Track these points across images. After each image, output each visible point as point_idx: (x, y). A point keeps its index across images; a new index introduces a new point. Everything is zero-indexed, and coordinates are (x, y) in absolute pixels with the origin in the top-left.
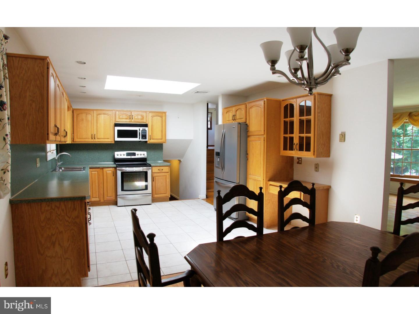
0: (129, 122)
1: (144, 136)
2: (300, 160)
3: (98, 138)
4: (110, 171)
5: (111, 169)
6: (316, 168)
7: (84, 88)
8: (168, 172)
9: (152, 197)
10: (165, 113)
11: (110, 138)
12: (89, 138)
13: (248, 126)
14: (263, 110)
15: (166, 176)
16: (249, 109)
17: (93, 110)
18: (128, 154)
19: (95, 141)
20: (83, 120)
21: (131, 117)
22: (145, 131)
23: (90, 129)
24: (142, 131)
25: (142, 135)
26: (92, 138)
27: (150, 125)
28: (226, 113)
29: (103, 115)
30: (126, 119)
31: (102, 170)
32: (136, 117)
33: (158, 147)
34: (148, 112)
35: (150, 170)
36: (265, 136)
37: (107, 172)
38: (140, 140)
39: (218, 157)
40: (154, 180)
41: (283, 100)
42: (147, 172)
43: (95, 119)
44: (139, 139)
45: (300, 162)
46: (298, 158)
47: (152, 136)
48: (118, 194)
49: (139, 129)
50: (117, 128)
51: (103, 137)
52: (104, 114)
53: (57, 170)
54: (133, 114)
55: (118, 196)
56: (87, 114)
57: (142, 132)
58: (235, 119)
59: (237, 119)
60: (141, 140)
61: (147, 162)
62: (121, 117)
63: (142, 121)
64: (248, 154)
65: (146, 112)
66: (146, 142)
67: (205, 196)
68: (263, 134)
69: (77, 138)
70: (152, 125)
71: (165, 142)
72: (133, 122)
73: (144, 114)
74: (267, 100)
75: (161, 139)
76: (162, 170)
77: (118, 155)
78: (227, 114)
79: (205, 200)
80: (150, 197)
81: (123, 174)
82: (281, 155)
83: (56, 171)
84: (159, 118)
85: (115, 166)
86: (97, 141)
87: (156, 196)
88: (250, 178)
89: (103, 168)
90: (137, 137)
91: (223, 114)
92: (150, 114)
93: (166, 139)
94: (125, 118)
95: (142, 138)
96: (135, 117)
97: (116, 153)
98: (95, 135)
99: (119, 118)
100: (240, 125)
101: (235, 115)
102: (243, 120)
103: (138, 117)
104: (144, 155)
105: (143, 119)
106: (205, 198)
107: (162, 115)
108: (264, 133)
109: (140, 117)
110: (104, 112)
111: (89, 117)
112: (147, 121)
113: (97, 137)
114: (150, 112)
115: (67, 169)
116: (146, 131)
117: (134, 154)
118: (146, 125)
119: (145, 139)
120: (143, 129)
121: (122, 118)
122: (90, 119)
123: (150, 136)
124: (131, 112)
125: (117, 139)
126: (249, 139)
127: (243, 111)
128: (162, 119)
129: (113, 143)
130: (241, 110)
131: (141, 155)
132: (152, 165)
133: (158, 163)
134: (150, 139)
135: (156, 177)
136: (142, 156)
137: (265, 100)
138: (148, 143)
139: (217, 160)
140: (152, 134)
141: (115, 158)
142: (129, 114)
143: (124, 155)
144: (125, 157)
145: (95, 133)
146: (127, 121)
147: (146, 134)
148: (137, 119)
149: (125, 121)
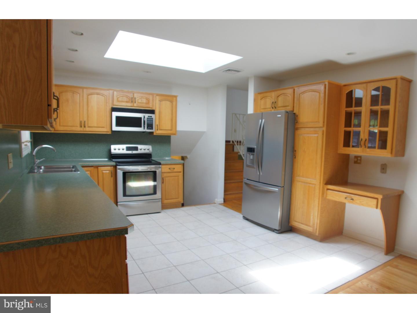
0: (131, 106)
1: (150, 126)
2: (359, 158)
3: (89, 127)
4: (107, 171)
5: (109, 168)
6: (383, 169)
7: (76, 52)
8: (180, 172)
9: (162, 203)
10: (176, 97)
11: (105, 127)
12: (77, 126)
13: (297, 116)
14: (322, 95)
15: (178, 176)
16: (300, 94)
17: (83, 88)
18: (128, 149)
19: (85, 130)
20: (68, 101)
21: (133, 100)
22: (151, 118)
23: (78, 115)
24: (147, 118)
25: (147, 124)
26: (81, 127)
27: (157, 112)
28: (261, 100)
30: (127, 102)
31: (96, 169)
32: (140, 101)
33: (165, 140)
34: (155, 95)
35: (159, 169)
36: (325, 129)
37: (104, 172)
38: (144, 131)
39: (252, 154)
40: (164, 182)
41: (345, 86)
42: (156, 172)
43: (85, 100)
44: (144, 129)
45: (359, 161)
46: (356, 157)
47: (159, 125)
48: (118, 201)
49: (144, 117)
50: (115, 114)
51: (96, 126)
52: (97, 94)
53: (36, 171)
54: (136, 95)
55: (118, 203)
56: (73, 93)
58: (275, 107)
59: (280, 107)
60: (146, 130)
61: (153, 159)
62: (120, 99)
63: (147, 106)
64: (295, 151)
65: (152, 94)
66: (152, 133)
67: (222, 200)
68: (322, 126)
69: (60, 125)
70: (160, 112)
71: (175, 134)
72: (135, 106)
73: (151, 98)
74: (329, 83)
75: (171, 130)
76: (174, 169)
77: (115, 149)
78: (263, 101)
79: (223, 204)
80: (160, 203)
81: (125, 174)
82: (339, 152)
83: (34, 172)
84: (168, 103)
85: (114, 164)
86: (88, 130)
87: (166, 201)
88: (297, 181)
89: (97, 167)
90: (141, 127)
91: (255, 100)
92: (157, 97)
93: (176, 131)
94: (125, 100)
95: (147, 128)
96: (138, 100)
97: (113, 147)
98: (85, 122)
99: (118, 101)
100: (287, 114)
101: (275, 102)
102: (289, 109)
103: (142, 100)
104: (148, 149)
105: (148, 103)
106: (223, 202)
107: (172, 99)
108: (324, 126)
109: (144, 101)
110: (98, 91)
111: (77, 97)
112: (153, 105)
113: (88, 124)
114: (158, 95)
115: (48, 169)
116: (153, 118)
117: (136, 149)
118: (152, 112)
119: (151, 129)
120: (149, 116)
121: (122, 101)
122: (78, 101)
123: (157, 125)
124: (133, 94)
125: (115, 128)
126: (298, 132)
127: (288, 96)
128: (172, 104)
129: (110, 133)
130: (286, 95)
131: (145, 149)
132: (162, 162)
133: (165, 160)
134: (157, 130)
135: (166, 178)
136: (147, 151)
137: (327, 83)
138: (155, 134)
139: (250, 157)
140: (159, 122)
141: (112, 153)
142: (131, 96)
143: (123, 149)
144: (125, 152)
145: (85, 119)
146: (129, 106)
147: (153, 123)
148: (140, 103)
149: (125, 105)
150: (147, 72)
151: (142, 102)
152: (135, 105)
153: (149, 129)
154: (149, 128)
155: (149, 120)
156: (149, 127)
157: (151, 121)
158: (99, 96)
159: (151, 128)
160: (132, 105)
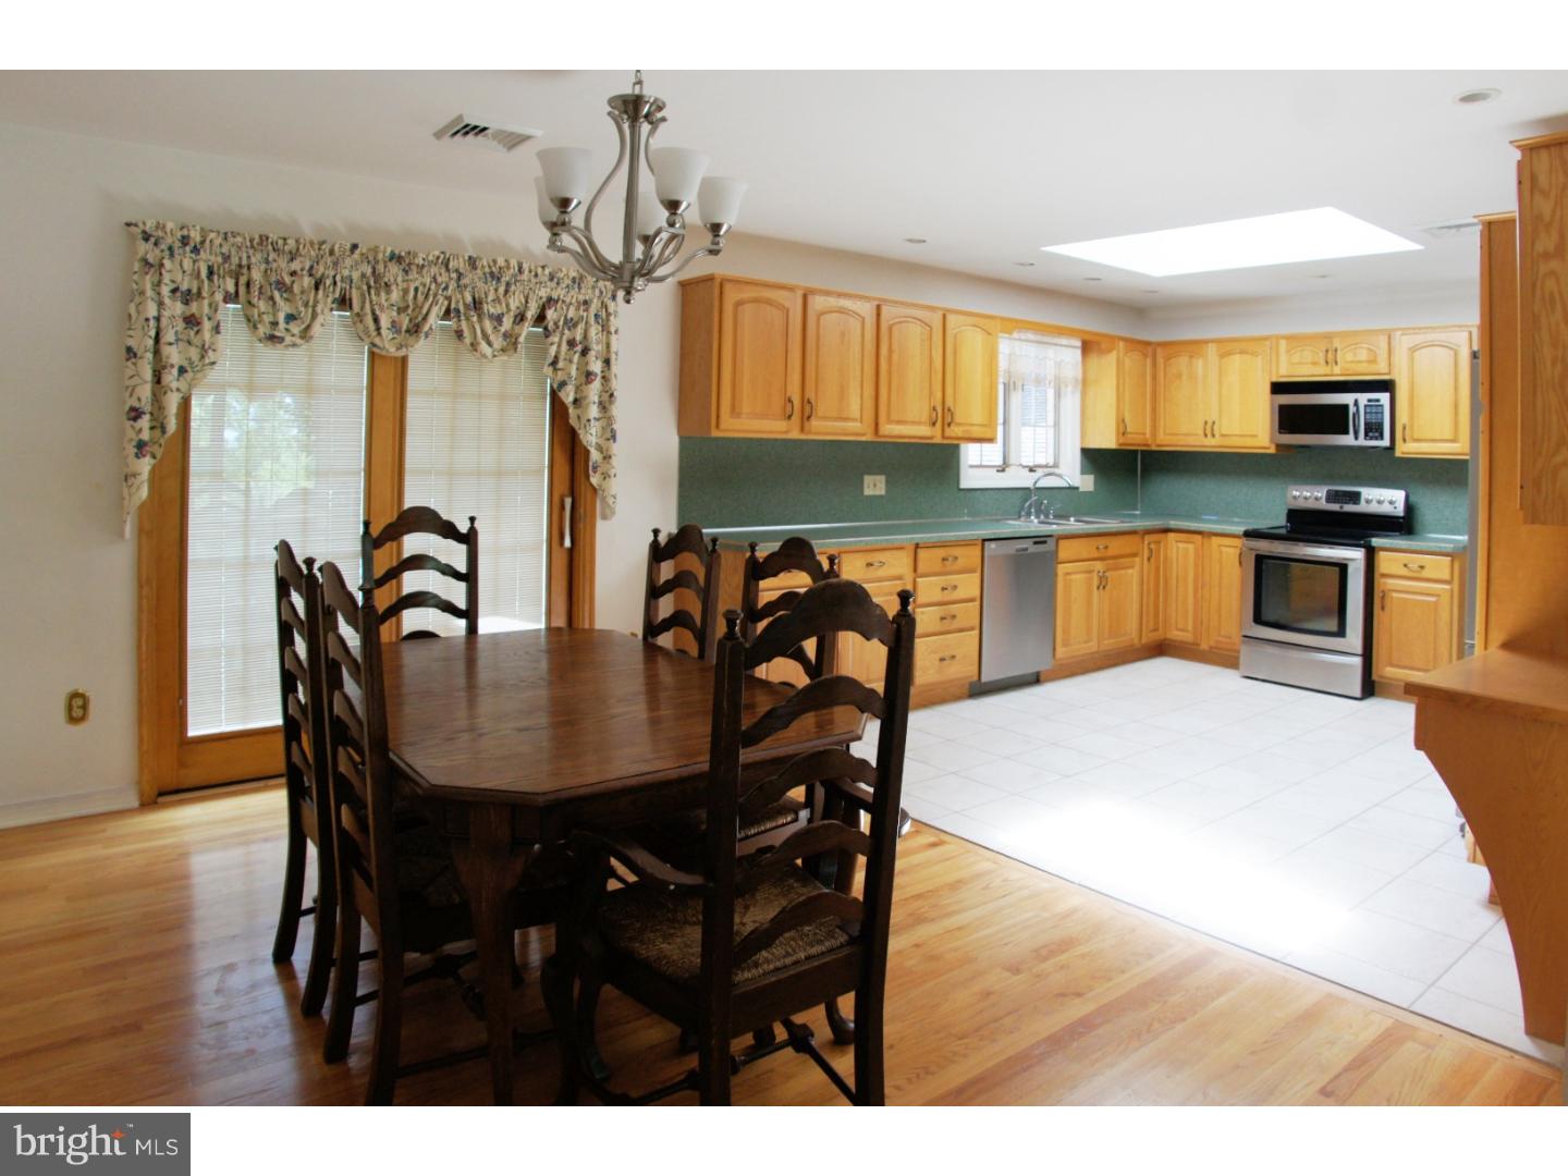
0: (1325, 375)
1: (1374, 429)
3: (1223, 436)
4: (1230, 548)
11: (1260, 436)
12: (1197, 435)
17: (1206, 342)
18: (1333, 497)
19: (1213, 444)
20: (1179, 376)
21: (1330, 357)
22: (1379, 403)
23: (1201, 406)
24: (1366, 406)
25: (1366, 424)
26: (1206, 435)
27: (1401, 385)
29: (1238, 356)
30: (1313, 363)
32: (1349, 357)
34: (1398, 333)
38: (1357, 443)
40: (1388, 606)
43: (1215, 370)
44: (1356, 438)
47: (1412, 426)
48: (1242, 633)
49: (1357, 401)
51: (1237, 432)
52: (1240, 353)
54: (1336, 341)
56: (1191, 357)
57: (1365, 413)
60: (1362, 442)
62: (1295, 356)
63: (1373, 368)
65: (1388, 332)
66: (1384, 449)
69: (1165, 434)
70: (1411, 384)
72: (1338, 374)
73: (1382, 342)
75: (1451, 441)
76: (1424, 567)
77: (1295, 497)
84: (1442, 353)
86: (1220, 444)
87: (1386, 673)
90: (1346, 432)
92: (1407, 338)
94: (1309, 359)
95: (1366, 435)
96: (1344, 354)
98: (1213, 423)
99: (1291, 364)
103: (1355, 354)
104: (1392, 503)
105: (1374, 359)
107: (1458, 340)
109: (1363, 355)
110: (1242, 346)
111: (1199, 363)
112: (1391, 366)
113: (1221, 428)
114: (1405, 331)
116: (1383, 405)
117: (1355, 497)
118: (1386, 386)
119: (1376, 439)
120: (1369, 401)
121: (1300, 363)
122: (1201, 374)
123: (1402, 427)
124: (1331, 338)
125: (1281, 438)
128: (1459, 356)
129: (1273, 451)
131: (1382, 502)
132: (1379, 541)
135: (1394, 594)
136: (1385, 509)
138: (1397, 453)
140: (1411, 417)
141: (1289, 507)
142: (1323, 345)
143: (1317, 499)
144: (1322, 505)
145: (1214, 416)
146: (1318, 373)
147: (1382, 419)
148: (1352, 362)
149: (1309, 373)
150: (1323, 277)
151: (1356, 359)
152: (1337, 370)
153: (1371, 439)
154: (1371, 434)
155: (1371, 413)
156: (1371, 431)
157: (1376, 413)
158: (1245, 356)
159: (1377, 434)
160: (1329, 372)
